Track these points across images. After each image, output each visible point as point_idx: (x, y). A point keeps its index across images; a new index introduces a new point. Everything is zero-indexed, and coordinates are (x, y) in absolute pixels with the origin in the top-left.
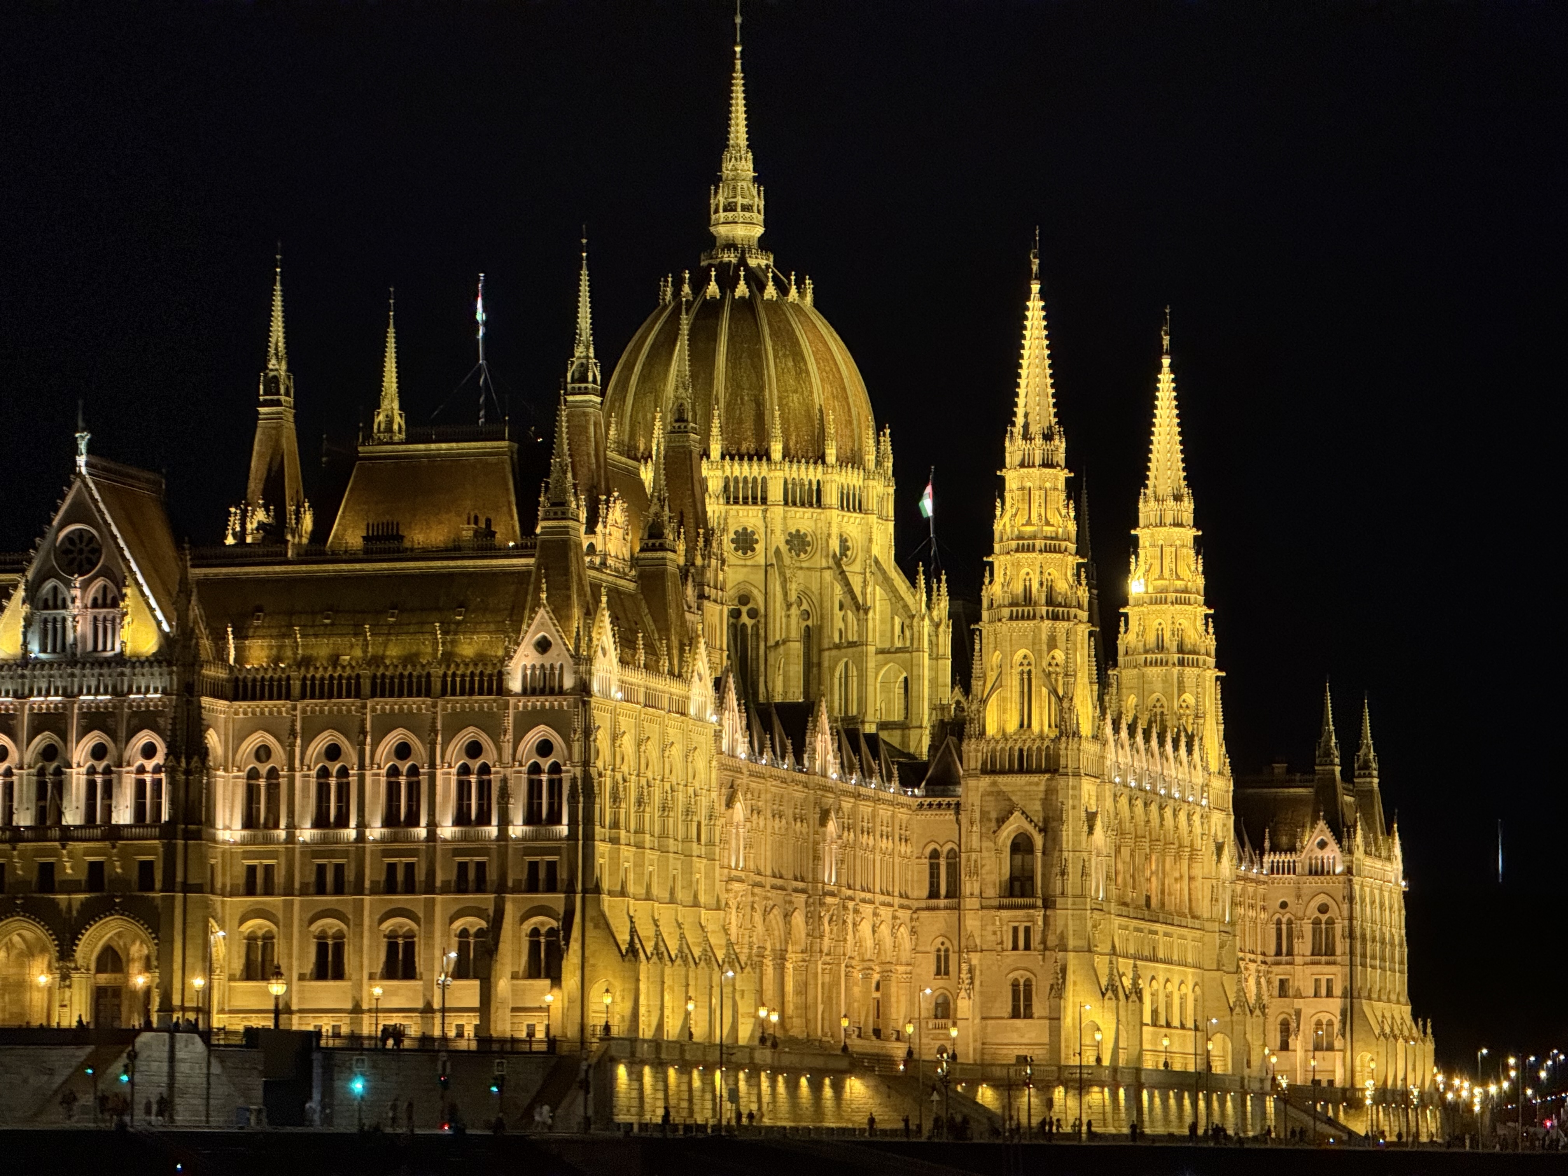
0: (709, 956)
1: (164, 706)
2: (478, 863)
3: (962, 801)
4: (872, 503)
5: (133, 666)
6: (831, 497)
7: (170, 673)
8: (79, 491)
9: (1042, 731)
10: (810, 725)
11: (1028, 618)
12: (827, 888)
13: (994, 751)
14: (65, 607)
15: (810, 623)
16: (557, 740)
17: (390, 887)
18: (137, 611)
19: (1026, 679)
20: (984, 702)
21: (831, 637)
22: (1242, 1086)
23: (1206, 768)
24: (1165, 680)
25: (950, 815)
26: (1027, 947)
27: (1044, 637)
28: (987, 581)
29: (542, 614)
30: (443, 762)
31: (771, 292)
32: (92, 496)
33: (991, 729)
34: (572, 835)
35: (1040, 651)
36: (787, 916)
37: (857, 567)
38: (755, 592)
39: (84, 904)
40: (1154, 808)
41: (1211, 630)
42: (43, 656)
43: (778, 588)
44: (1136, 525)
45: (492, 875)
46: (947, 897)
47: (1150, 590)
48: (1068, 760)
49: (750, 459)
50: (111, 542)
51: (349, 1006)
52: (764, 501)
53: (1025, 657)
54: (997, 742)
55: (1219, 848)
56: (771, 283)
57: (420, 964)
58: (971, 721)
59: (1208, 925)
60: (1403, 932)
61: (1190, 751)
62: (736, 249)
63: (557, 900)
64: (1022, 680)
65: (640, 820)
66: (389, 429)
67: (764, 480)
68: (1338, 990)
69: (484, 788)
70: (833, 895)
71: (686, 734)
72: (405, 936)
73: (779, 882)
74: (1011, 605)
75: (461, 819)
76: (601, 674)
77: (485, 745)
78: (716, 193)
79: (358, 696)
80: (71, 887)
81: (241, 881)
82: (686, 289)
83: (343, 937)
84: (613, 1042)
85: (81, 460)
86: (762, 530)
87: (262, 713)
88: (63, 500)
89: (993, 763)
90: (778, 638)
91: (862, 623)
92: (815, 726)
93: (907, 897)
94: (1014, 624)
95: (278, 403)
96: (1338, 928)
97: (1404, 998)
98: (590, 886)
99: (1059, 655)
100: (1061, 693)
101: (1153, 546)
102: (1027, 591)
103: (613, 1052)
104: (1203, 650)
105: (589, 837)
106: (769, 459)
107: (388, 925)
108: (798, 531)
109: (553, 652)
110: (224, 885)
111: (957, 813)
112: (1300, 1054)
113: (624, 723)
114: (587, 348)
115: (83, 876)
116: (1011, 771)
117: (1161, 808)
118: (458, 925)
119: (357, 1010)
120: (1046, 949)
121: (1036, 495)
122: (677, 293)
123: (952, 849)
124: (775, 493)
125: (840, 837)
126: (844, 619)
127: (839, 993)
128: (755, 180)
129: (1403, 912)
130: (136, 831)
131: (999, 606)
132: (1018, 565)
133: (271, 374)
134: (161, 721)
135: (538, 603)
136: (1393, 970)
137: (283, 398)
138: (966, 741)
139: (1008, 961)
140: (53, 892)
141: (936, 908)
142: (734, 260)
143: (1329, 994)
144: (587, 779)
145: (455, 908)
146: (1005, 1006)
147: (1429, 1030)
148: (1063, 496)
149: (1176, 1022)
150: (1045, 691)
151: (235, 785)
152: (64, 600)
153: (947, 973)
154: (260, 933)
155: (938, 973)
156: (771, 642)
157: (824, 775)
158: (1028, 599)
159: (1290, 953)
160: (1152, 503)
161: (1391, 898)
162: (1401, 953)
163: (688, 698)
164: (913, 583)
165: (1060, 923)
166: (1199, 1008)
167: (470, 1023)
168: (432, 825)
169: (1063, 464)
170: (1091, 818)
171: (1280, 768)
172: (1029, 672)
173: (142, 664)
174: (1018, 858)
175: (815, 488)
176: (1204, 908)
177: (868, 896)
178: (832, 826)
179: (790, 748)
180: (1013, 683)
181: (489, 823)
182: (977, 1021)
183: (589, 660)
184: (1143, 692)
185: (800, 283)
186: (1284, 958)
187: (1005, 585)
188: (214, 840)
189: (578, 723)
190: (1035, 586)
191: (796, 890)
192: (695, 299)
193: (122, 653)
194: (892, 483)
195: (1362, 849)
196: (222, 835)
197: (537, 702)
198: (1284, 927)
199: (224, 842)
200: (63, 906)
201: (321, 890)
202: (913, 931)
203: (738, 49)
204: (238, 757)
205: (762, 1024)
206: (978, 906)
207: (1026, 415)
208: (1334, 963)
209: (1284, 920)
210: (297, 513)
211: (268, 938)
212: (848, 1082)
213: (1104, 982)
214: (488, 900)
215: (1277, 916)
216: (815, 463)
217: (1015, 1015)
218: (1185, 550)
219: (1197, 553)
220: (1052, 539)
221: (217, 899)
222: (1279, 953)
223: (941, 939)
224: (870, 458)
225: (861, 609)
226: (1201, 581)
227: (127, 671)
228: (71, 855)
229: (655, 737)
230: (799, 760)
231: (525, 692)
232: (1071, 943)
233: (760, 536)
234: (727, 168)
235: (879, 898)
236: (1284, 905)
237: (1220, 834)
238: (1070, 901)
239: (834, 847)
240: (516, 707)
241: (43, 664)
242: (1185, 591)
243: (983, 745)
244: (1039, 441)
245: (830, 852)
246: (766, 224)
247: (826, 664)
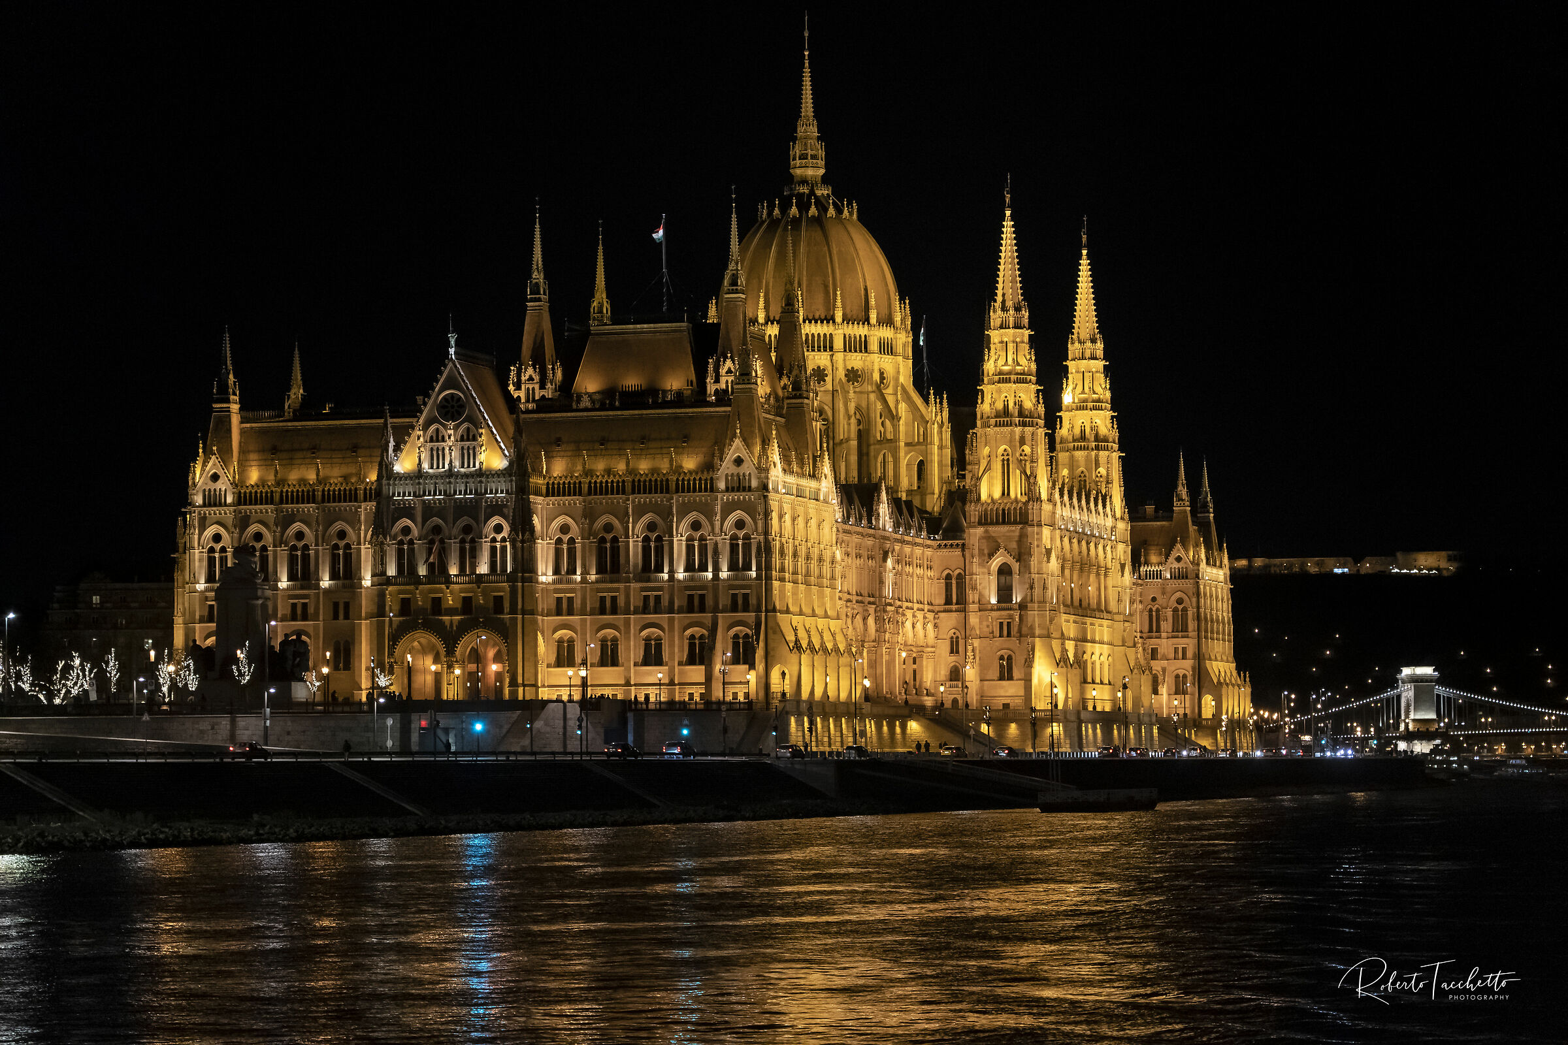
0: (836, 649)
1: (507, 501)
2: (700, 595)
3: (967, 542)
4: (900, 349)
5: (487, 477)
6: (874, 346)
7: (511, 481)
8: (451, 369)
9: (1016, 497)
10: (876, 498)
11: (1007, 425)
12: (888, 601)
13: (986, 510)
14: (443, 440)
15: (861, 427)
16: (748, 519)
17: (645, 610)
18: (488, 443)
19: (1006, 464)
20: (979, 479)
21: (875, 437)
22: (1139, 720)
23: (1114, 516)
24: (1088, 458)
25: (958, 552)
26: (1009, 635)
27: (1017, 438)
28: (979, 402)
29: (738, 442)
30: (677, 533)
31: (831, 212)
32: (460, 374)
33: (984, 496)
34: (759, 577)
35: (1015, 446)
36: (865, 619)
37: (890, 390)
38: (826, 408)
39: (461, 622)
40: (1084, 543)
41: (1115, 426)
42: (431, 471)
43: (841, 405)
44: (1066, 359)
45: (709, 602)
46: (957, 604)
47: (1076, 401)
48: (1033, 516)
49: (822, 322)
50: (472, 401)
51: (623, 682)
52: (831, 349)
53: (1005, 450)
54: (989, 504)
55: (1123, 566)
56: (831, 207)
57: (666, 656)
58: (971, 491)
59: (1116, 617)
60: (1230, 615)
61: (1104, 506)
62: (808, 184)
63: (750, 616)
64: (1003, 465)
65: (796, 566)
66: (601, 312)
67: (831, 334)
68: (1190, 654)
69: (703, 549)
70: (891, 605)
71: (818, 511)
72: (656, 640)
73: (860, 598)
74: (996, 417)
75: (689, 568)
76: (773, 478)
77: (703, 523)
78: (793, 148)
79: (623, 493)
80: (451, 612)
81: (553, 606)
82: (777, 211)
83: (617, 640)
84: (787, 703)
85: (452, 351)
86: (830, 368)
87: (564, 504)
88: (441, 375)
89: (986, 519)
90: (842, 437)
91: (896, 428)
92: (879, 499)
93: (932, 604)
94: (997, 429)
95: (539, 300)
96: (1190, 613)
97: (1231, 658)
98: (770, 608)
99: (1027, 449)
100: (1029, 473)
101: (1077, 372)
102: (1006, 407)
103: (788, 708)
104: (1111, 440)
105: (769, 578)
106: (834, 322)
107: (645, 633)
108: (853, 368)
109: (745, 465)
110: (543, 609)
111: (963, 550)
112: (1165, 696)
113: (787, 508)
114: (737, 264)
115: (459, 605)
116: (997, 523)
117: (1088, 543)
118: (688, 632)
119: (628, 683)
120: (1021, 636)
121: (1011, 346)
122: (770, 213)
123: (960, 574)
124: (838, 343)
125: (894, 568)
126: (883, 424)
127: (895, 667)
128: (819, 138)
129: (1230, 602)
130: (492, 578)
131: (988, 417)
132: (999, 391)
133: (534, 281)
134: (505, 510)
135: (734, 436)
136: (1224, 640)
137: (542, 296)
138: (968, 504)
139: (997, 644)
140: (441, 615)
141: (951, 611)
142: (807, 191)
143: (1184, 657)
144: (767, 542)
145: (687, 622)
146: (996, 673)
147: (1248, 679)
148: (1027, 347)
149: (1098, 681)
150: (1018, 472)
151: (548, 548)
152: (443, 437)
153: (957, 652)
154: (566, 639)
155: (952, 652)
156: (837, 440)
157: (884, 530)
158: (1006, 412)
159: (1158, 630)
160: (1077, 344)
161: (1222, 593)
162: (1229, 628)
163: (819, 490)
164: (926, 401)
165: (1030, 619)
166: (1111, 671)
167: (697, 692)
168: (672, 572)
169: (1027, 326)
170: (1048, 552)
171: (1150, 509)
172: (1008, 460)
173: (493, 475)
174: (1003, 579)
175: (863, 340)
176: (1113, 606)
177: (910, 605)
178: (889, 563)
179: (865, 514)
180: (997, 466)
181: (707, 570)
182: (978, 682)
183: (767, 470)
184: (1072, 466)
185: (850, 204)
186: (1154, 634)
187: (993, 403)
188: (537, 582)
189: (760, 509)
190: (1011, 405)
191: (870, 603)
192: (782, 217)
193: (480, 469)
194: (911, 335)
195: (1204, 561)
196: (542, 579)
197: (735, 496)
198: (1154, 613)
199: (542, 583)
200: (447, 624)
201: (603, 611)
202: (936, 626)
203: (806, 53)
204: (550, 531)
205: (865, 689)
206: (977, 610)
207: (1004, 295)
208: (1187, 637)
209: (1154, 609)
210: (553, 369)
211: (571, 642)
212: (909, 723)
213: (1058, 656)
214: (707, 617)
215: (1149, 606)
216: (863, 324)
217: (1001, 678)
218: (1098, 374)
219: (1106, 377)
220: (1021, 374)
221: (540, 618)
222: (1151, 631)
223: (953, 631)
224: (898, 318)
225: (894, 418)
226: (1108, 395)
227: (483, 479)
228: (451, 593)
229: (802, 515)
230: (870, 521)
231: (727, 490)
232: (1037, 632)
233: (829, 371)
234: (801, 131)
235: (916, 606)
236: (1154, 599)
237: (1122, 558)
238: (1036, 605)
239: (891, 574)
240: (722, 499)
241: (432, 477)
242: (1099, 401)
243: (979, 507)
244: (1012, 312)
245: (889, 578)
246: (827, 166)
247: (872, 454)
